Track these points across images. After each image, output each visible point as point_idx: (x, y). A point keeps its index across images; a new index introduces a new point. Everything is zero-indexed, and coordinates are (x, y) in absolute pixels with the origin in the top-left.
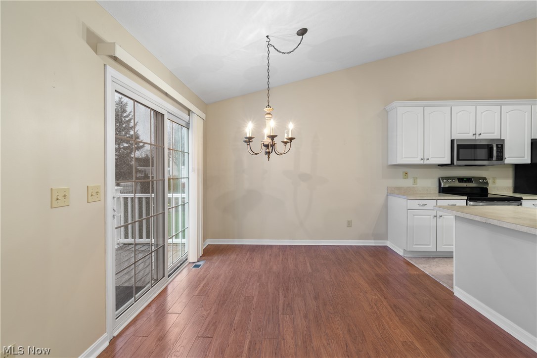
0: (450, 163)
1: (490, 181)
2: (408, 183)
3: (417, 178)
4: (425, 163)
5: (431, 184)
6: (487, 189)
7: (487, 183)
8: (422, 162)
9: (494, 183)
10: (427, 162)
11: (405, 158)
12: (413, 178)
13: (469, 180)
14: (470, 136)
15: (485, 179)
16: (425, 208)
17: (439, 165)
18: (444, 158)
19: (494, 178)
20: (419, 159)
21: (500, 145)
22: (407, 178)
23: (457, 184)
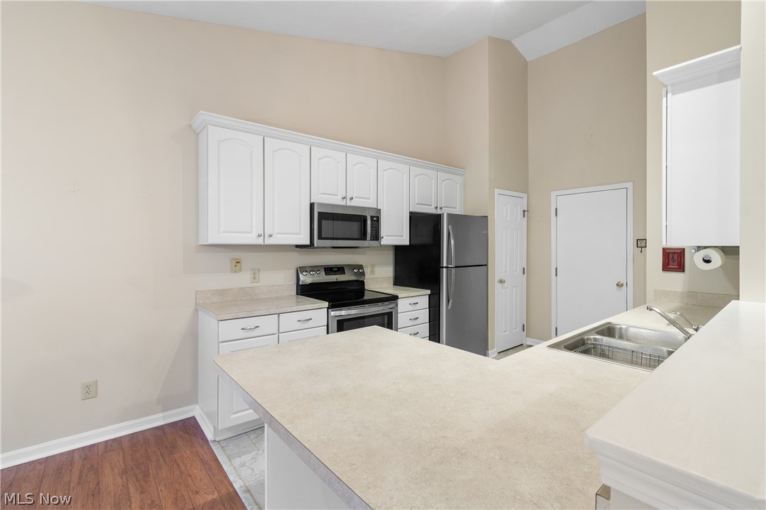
0: (308, 243)
1: (367, 271)
2: (242, 280)
3: (259, 270)
4: (266, 243)
5: (282, 279)
6: (363, 283)
7: (363, 274)
8: (260, 241)
9: (373, 272)
10: (269, 241)
11: (223, 232)
12: (252, 269)
13: (340, 270)
14: (337, 200)
15: (361, 267)
16: (257, 332)
17: (297, 246)
18: (299, 234)
19: (373, 266)
20: (254, 234)
21: (375, 217)
22: (240, 270)
23: (323, 278)
